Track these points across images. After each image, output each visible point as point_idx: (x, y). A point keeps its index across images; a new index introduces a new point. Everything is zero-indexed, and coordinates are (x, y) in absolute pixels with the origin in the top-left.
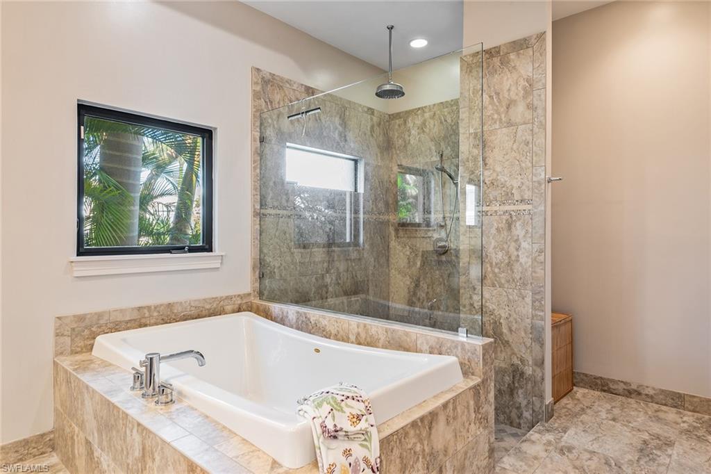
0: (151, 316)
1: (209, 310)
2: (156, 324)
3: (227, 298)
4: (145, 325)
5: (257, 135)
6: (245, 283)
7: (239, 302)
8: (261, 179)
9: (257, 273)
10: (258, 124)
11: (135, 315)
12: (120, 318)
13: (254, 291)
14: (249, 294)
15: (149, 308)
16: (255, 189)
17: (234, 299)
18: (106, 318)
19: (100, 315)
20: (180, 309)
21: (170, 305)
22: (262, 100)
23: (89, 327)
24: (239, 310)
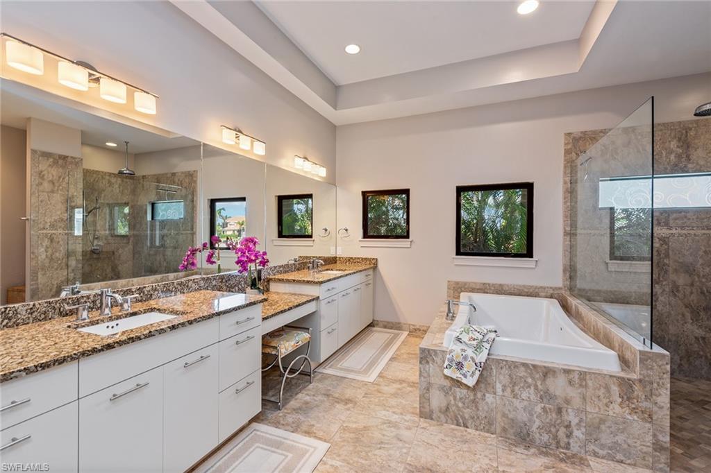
0: (490, 289)
1: (527, 292)
2: (493, 294)
3: (541, 287)
4: (487, 293)
5: (568, 179)
6: (557, 280)
7: (552, 292)
8: (571, 210)
9: (568, 275)
10: (569, 171)
11: (482, 287)
12: (474, 286)
13: (565, 287)
14: (560, 288)
15: (489, 284)
16: (566, 217)
17: (547, 289)
18: (468, 285)
19: (465, 284)
20: (507, 289)
21: (501, 285)
22: (573, 153)
23: (461, 288)
24: (551, 297)
